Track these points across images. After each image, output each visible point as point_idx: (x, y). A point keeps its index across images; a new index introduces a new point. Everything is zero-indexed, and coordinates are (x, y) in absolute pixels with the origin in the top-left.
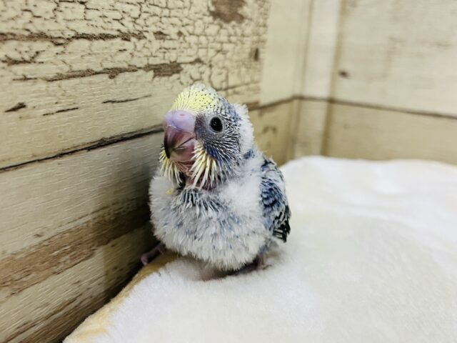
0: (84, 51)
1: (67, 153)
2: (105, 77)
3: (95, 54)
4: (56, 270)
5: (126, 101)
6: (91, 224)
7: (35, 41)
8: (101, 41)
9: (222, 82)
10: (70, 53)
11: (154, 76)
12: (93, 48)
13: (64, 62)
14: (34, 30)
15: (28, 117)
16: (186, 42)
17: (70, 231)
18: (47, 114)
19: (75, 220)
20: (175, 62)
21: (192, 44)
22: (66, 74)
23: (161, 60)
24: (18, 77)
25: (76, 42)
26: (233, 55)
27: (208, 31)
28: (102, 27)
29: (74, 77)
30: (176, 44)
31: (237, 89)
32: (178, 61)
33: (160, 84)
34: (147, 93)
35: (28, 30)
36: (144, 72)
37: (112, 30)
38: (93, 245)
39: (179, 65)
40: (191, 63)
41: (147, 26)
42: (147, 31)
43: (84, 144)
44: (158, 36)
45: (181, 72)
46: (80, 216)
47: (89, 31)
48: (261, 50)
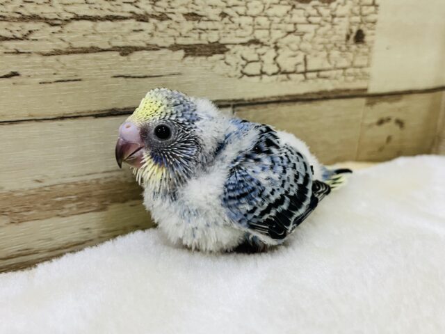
0: (86, 31)
1: (70, 117)
2: (116, 54)
3: (100, 34)
4: (60, 213)
5: (145, 77)
6: (102, 182)
7: (27, 22)
8: (109, 23)
9: (297, 64)
10: (68, 32)
11: (186, 56)
12: (98, 29)
13: (62, 40)
14: (26, 13)
15: (22, 84)
16: (233, 22)
17: (75, 183)
18: (44, 83)
19: (82, 176)
20: (217, 42)
21: (242, 25)
22: (65, 50)
23: (195, 40)
24: (10, 51)
25: (76, 23)
26: (315, 36)
27: (270, 12)
28: (109, 10)
29: (74, 53)
30: (218, 25)
31: (322, 74)
32: (222, 42)
33: (195, 64)
34: (174, 71)
35: (19, 13)
36: (171, 51)
37: (122, 12)
38: (105, 201)
39: (223, 45)
40: (243, 44)
41: (172, 8)
42: (173, 13)
43: (90, 111)
44: (191, 18)
45: (227, 53)
46: (88, 173)
47: (92, 13)
48: (367, 32)
